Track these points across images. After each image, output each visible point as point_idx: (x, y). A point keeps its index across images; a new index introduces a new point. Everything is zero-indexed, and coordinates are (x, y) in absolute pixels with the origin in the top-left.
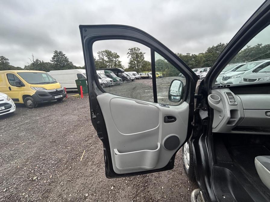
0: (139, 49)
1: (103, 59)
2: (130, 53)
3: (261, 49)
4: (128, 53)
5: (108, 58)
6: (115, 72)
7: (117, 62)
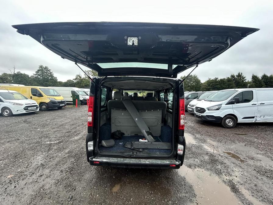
3: (217, 82)
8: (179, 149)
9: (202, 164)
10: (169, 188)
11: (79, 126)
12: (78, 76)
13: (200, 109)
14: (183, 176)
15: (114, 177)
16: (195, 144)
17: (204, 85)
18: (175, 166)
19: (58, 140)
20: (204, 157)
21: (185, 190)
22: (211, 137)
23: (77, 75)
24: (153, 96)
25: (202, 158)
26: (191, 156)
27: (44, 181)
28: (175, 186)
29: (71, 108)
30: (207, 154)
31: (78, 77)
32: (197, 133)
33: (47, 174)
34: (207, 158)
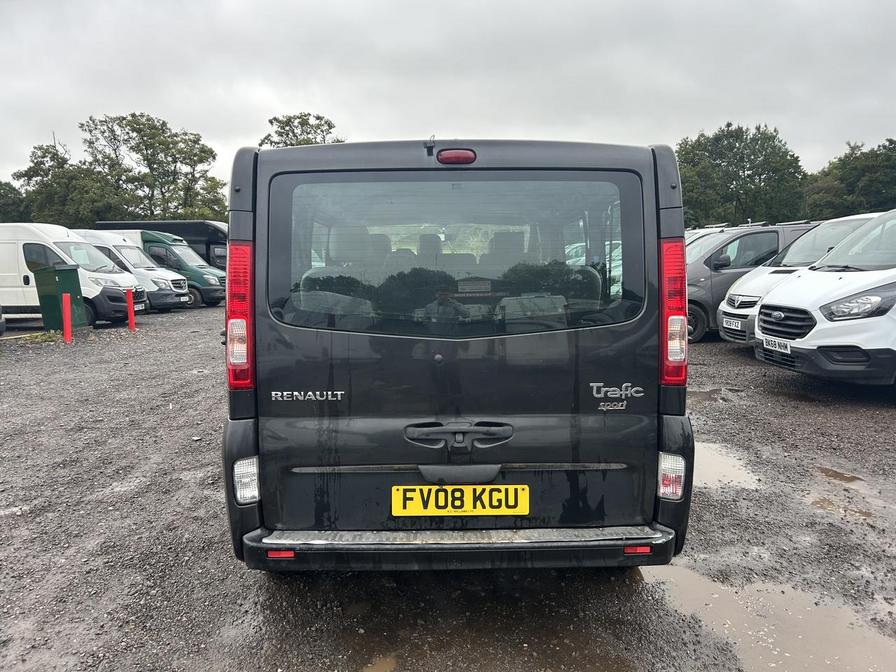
0: (330, 126)
1: (115, 164)
2: (276, 138)
4: (268, 137)
5: (146, 158)
6: (195, 242)
7: (201, 183)
8: (665, 477)
9: (785, 564)
10: (626, 654)
11: (115, 432)
12: (46, 151)
13: (786, 318)
14: (688, 614)
15: (362, 631)
16: (753, 487)
17: (820, 184)
18: (648, 549)
19: (25, 500)
20: (794, 539)
21: (696, 660)
22: (839, 457)
23: (40, 148)
24: (526, 251)
25: (786, 541)
26: (728, 536)
27: (24, 661)
28: (652, 648)
29: (37, 347)
30: (813, 524)
31: (48, 163)
32: (765, 441)
33: (28, 635)
34: (806, 540)
